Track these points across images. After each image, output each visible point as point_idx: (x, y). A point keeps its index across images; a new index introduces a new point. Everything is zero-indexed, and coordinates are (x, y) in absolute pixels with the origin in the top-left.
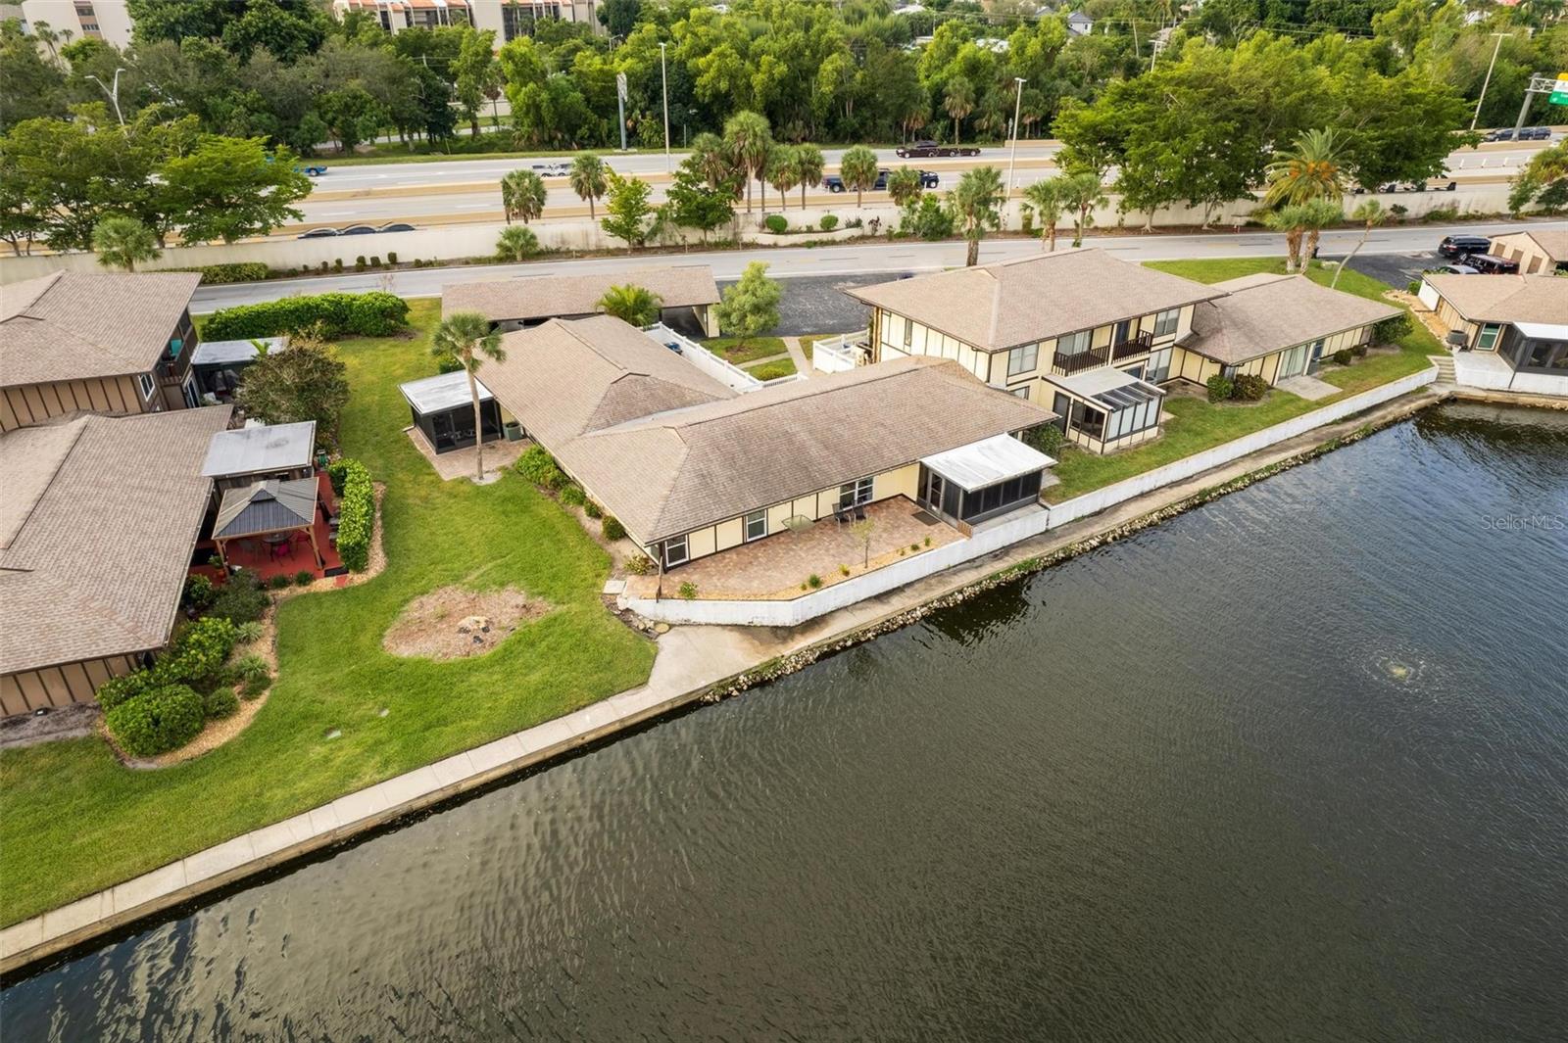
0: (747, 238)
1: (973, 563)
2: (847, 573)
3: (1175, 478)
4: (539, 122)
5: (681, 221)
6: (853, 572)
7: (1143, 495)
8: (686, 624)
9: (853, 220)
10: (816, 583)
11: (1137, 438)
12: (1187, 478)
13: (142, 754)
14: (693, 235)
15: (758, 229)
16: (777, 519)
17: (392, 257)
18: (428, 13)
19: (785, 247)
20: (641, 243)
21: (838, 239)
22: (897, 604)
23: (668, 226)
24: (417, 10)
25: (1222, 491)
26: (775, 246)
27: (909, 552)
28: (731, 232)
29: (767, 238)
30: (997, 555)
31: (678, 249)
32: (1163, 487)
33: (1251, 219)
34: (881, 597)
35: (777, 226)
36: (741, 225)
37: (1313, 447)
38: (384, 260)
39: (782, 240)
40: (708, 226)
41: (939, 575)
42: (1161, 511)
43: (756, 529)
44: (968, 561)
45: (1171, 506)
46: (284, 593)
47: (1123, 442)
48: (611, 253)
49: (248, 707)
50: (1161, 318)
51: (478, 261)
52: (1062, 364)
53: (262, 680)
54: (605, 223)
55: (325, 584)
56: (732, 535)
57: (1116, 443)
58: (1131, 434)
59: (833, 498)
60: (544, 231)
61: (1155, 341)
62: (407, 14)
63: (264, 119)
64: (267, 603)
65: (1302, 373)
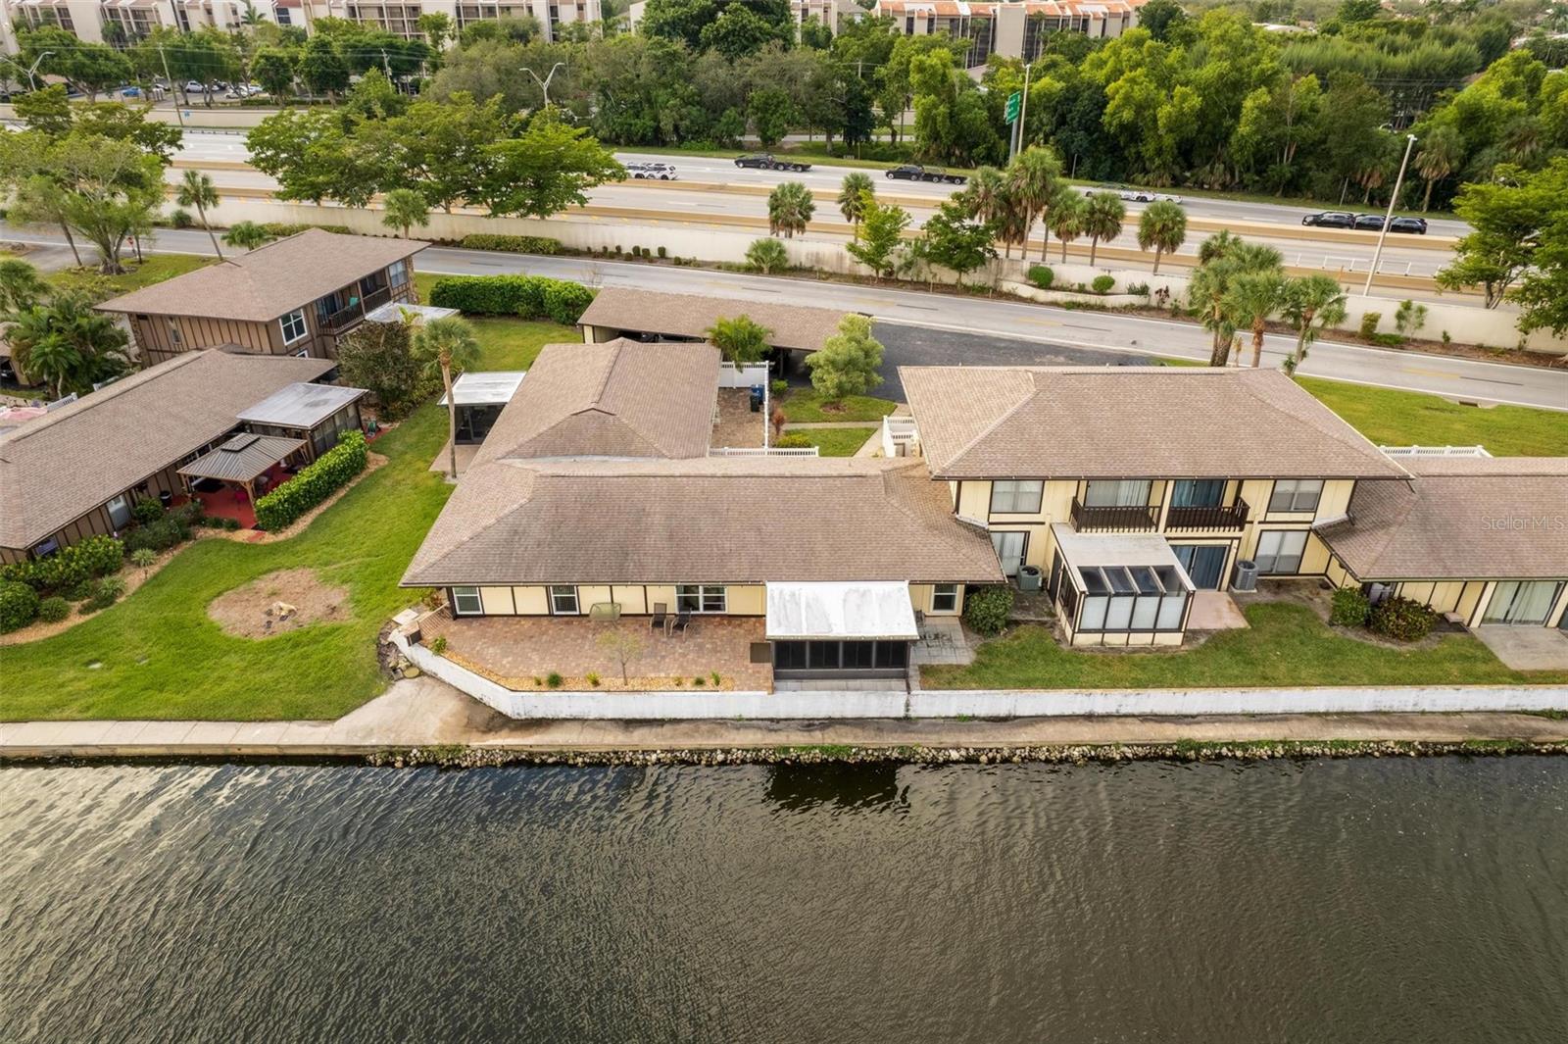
0: (1006, 286)
1: (774, 723)
2: (596, 683)
3: (1157, 710)
4: (935, 136)
5: (933, 258)
6: (605, 682)
7: (1089, 717)
8: (433, 677)
9: (1138, 285)
10: (555, 682)
11: (1140, 640)
12: (1186, 716)
14: (949, 276)
15: (1023, 279)
16: (590, 598)
17: (662, 251)
18: (952, 20)
19: (1042, 304)
20: (891, 273)
21: (1109, 305)
22: (640, 738)
23: (922, 262)
24: (941, 17)
25: (1224, 751)
26: (1031, 301)
27: (688, 685)
28: (993, 278)
29: (1026, 291)
30: (809, 724)
31: (923, 286)
32: (1133, 716)
34: (629, 724)
35: (1042, 278)
36: (1005, 272)
37: (1458, 738)
38: (654, 253)
39: (1042, 295)
40: (960, 267)
41: (721, 722)
42: (1095, 747)
43: (568, 604)
44: (772, 720)
45: (1117, 746)
46: (211, 533)
47: (1111, 639)
48: (858, 280)
49: (75, 620)
50: (1284, 487)
51: (730, 267)
52: (1084, 516)
53: (107, 601)
54: (852, 248)
55: (243, 535)
56: (534, 601)
57: (1098, 637)
58: (1130, 630)
59: (667, 597)
60: (799, 247)
61: (1271, 517)
62: (931, 21)
63: (694, 111)
64: (186, 537)
65: (1545, 623)
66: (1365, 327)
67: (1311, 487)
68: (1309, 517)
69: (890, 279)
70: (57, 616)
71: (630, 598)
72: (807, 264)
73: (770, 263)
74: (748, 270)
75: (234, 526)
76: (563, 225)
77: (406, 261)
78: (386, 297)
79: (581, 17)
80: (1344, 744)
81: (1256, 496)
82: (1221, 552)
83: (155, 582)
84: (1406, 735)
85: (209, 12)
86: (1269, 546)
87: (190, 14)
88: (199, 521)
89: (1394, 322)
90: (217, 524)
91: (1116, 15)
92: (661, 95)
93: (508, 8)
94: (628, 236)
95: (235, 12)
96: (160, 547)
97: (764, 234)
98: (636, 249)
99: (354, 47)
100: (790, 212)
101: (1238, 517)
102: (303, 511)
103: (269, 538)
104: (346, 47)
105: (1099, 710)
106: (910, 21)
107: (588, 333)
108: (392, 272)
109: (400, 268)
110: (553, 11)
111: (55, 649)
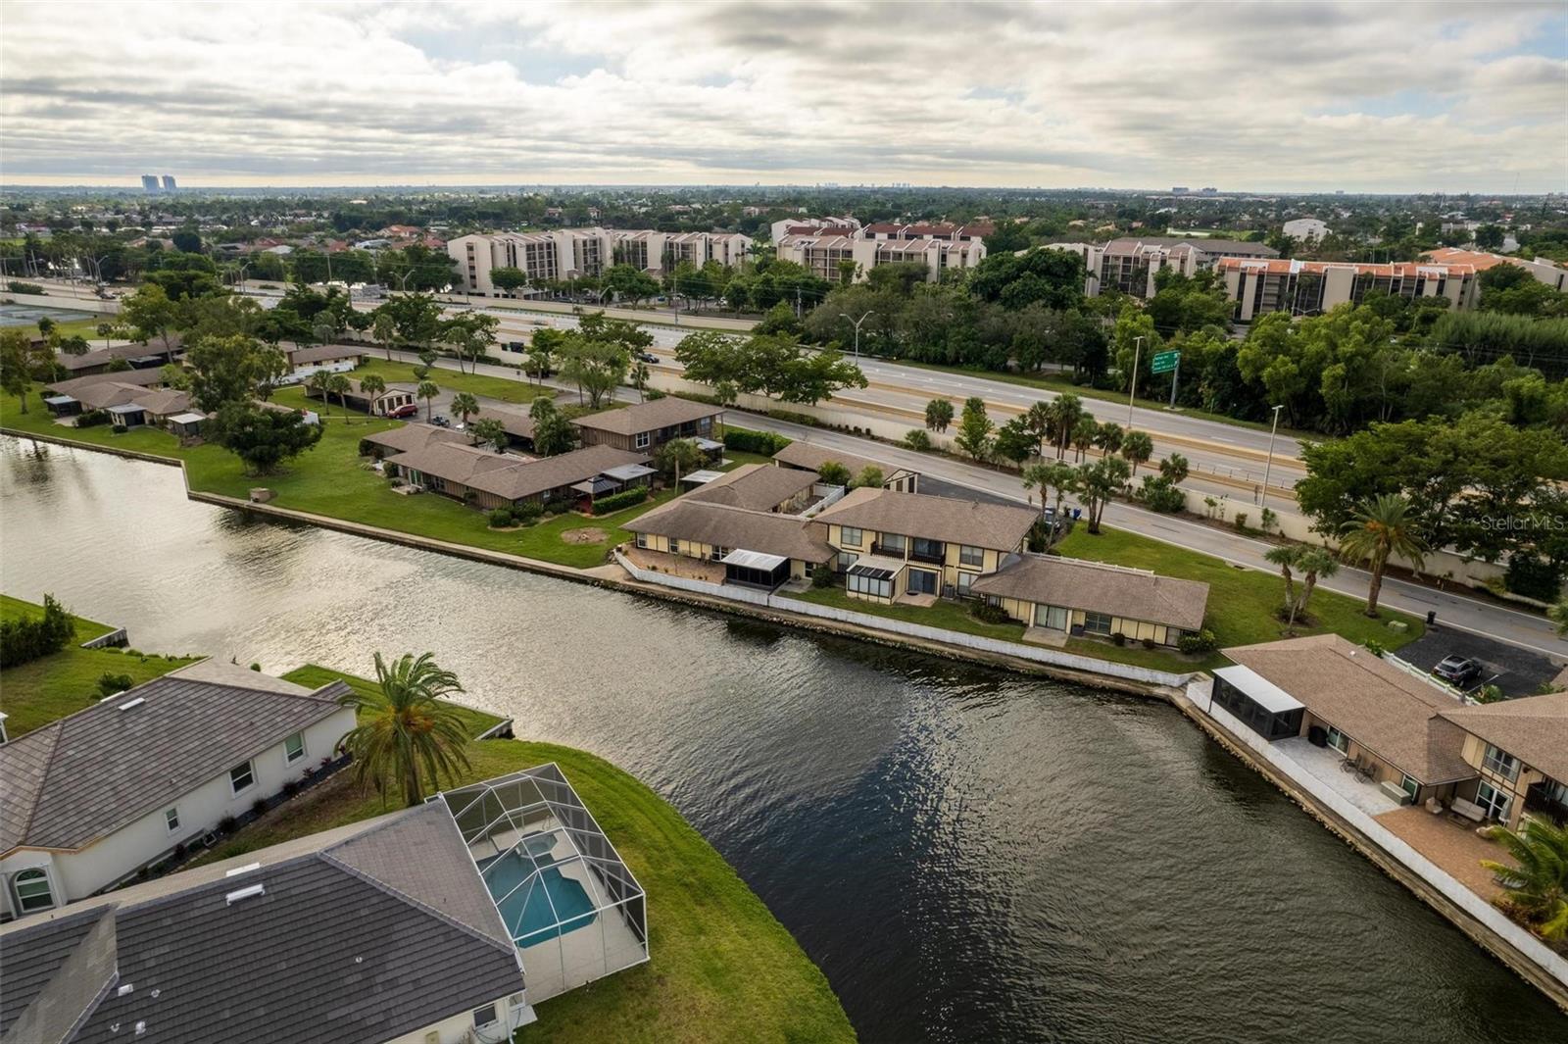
2: (666, 571)
3: (861, 622)
5: (1007, 453)
6: (670, 574)
7: (835, 620)
8: (620, 563)
10: (655, 570)
11: (874, 599)
12: (872, 627)
13: (493, 526)
14: (1010, 463)
16: (682, 547)
17: (868, 431)
20: (981, 458)
23: (998, 453)
27: (696, 578)
31: (993, 467)
32: (850, 622)
33: (1485, 585)
34: (673, 588)
38: (864, 431)
40: (1014, 458)
41: (703, 594)
42: (828, 628)
43: (674, 548)
44: (721, 597)
45: (836, 629)
46: (574, 512)
47: (861, 595)
48: (963, 459)
49: (520, 528)
50: (967, 551)
51: (897, 444)
52: (875, 549)
53: (532, 525)
54: (958, 440)
55: (584, 515)
56: (663, 545)
57: (855, 595)
58: (869, 594)
59: (708, 551)
60: (940, 437)
61: (962, 565)
62: (1261, 276)
63: (971, 344)
64: (565, 511)
65: (1064, 630)
66: (1238, 521)
67: (978, 553)
68: (980, 568)
69: (982, 462)
70: (516, 526)
71: (696, 550)
72: (942, 448)
73: (919, 444)
74: (907, 446)
75: (584, 511)
76: (823, 409)
77: (713, 417)
78: (694, 434)
79: (964, 263)
80: (926, 648)
81: (953, 555)
82: (933, 576)
83: (549, 523)
84: (955, 651)
85: (727, 246)
86: (964, 581)
87: (715, 247)
88: (572, 508)
89: (1262, 522)
90: (578, 509)
91: (1458, 277)
92: (951, 332)
93: (912, 255)
94: (853, 420)
95: (743, 246)
96: (555, 513)
97: (921, 425)
98: (855, 428)
99: (785, 283)
100: (939, 415)
101: (941, 561)
102: (611, 511)
103: (594, 517)
104: (780, 284)
105: (839, 618)
106: (1243, 276)
107: (777, 463)
108: (703, 422)
109: (708, 421)
110: (944, 257)
111: (512, 534)
